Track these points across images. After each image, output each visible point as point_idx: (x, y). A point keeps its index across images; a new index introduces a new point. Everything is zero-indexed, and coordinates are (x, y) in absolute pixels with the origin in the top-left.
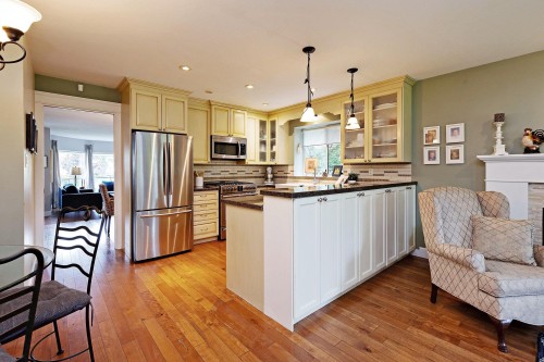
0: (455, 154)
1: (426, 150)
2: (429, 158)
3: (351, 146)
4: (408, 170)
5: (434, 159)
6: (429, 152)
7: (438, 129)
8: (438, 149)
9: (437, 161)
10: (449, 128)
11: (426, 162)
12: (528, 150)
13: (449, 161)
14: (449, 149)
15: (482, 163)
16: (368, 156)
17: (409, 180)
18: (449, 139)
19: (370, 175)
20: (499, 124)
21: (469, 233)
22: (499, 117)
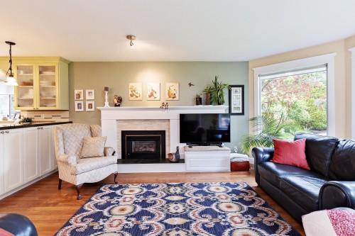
0: (90, 106)
1: (76, 103)
2: (78, 108)
3: (24, 98)
4: (66, 114)
5: (81, 108)
6: (78, 104)
7: (82, 91)
8: (82, 102)
9: (82, 110)
10: (87, 91)
11: (77, 109)
12: (116, 105)
13: (87, 109)
14: (87, 103)
15: (100, 111)
16: (36, 105)
17: (67, 120)
18: (88, 98)
19: (42, 118)
20: (106, 92)
21: (81, 147)
22: (106, 89)
